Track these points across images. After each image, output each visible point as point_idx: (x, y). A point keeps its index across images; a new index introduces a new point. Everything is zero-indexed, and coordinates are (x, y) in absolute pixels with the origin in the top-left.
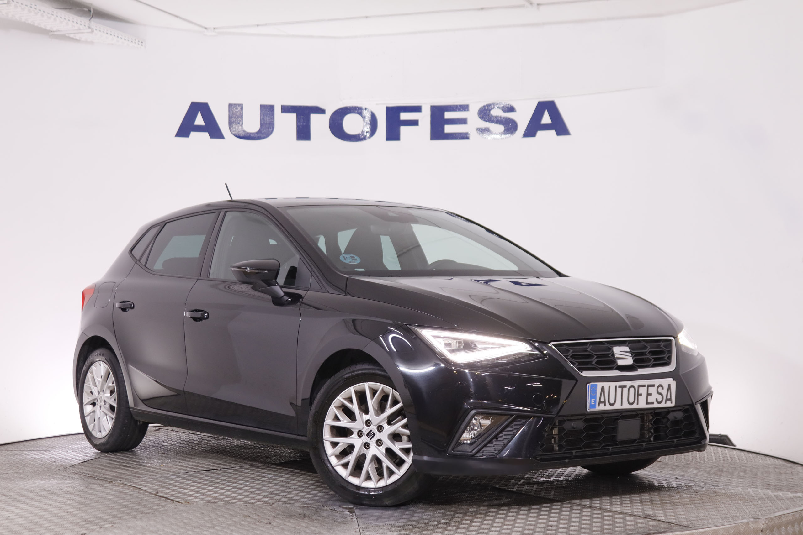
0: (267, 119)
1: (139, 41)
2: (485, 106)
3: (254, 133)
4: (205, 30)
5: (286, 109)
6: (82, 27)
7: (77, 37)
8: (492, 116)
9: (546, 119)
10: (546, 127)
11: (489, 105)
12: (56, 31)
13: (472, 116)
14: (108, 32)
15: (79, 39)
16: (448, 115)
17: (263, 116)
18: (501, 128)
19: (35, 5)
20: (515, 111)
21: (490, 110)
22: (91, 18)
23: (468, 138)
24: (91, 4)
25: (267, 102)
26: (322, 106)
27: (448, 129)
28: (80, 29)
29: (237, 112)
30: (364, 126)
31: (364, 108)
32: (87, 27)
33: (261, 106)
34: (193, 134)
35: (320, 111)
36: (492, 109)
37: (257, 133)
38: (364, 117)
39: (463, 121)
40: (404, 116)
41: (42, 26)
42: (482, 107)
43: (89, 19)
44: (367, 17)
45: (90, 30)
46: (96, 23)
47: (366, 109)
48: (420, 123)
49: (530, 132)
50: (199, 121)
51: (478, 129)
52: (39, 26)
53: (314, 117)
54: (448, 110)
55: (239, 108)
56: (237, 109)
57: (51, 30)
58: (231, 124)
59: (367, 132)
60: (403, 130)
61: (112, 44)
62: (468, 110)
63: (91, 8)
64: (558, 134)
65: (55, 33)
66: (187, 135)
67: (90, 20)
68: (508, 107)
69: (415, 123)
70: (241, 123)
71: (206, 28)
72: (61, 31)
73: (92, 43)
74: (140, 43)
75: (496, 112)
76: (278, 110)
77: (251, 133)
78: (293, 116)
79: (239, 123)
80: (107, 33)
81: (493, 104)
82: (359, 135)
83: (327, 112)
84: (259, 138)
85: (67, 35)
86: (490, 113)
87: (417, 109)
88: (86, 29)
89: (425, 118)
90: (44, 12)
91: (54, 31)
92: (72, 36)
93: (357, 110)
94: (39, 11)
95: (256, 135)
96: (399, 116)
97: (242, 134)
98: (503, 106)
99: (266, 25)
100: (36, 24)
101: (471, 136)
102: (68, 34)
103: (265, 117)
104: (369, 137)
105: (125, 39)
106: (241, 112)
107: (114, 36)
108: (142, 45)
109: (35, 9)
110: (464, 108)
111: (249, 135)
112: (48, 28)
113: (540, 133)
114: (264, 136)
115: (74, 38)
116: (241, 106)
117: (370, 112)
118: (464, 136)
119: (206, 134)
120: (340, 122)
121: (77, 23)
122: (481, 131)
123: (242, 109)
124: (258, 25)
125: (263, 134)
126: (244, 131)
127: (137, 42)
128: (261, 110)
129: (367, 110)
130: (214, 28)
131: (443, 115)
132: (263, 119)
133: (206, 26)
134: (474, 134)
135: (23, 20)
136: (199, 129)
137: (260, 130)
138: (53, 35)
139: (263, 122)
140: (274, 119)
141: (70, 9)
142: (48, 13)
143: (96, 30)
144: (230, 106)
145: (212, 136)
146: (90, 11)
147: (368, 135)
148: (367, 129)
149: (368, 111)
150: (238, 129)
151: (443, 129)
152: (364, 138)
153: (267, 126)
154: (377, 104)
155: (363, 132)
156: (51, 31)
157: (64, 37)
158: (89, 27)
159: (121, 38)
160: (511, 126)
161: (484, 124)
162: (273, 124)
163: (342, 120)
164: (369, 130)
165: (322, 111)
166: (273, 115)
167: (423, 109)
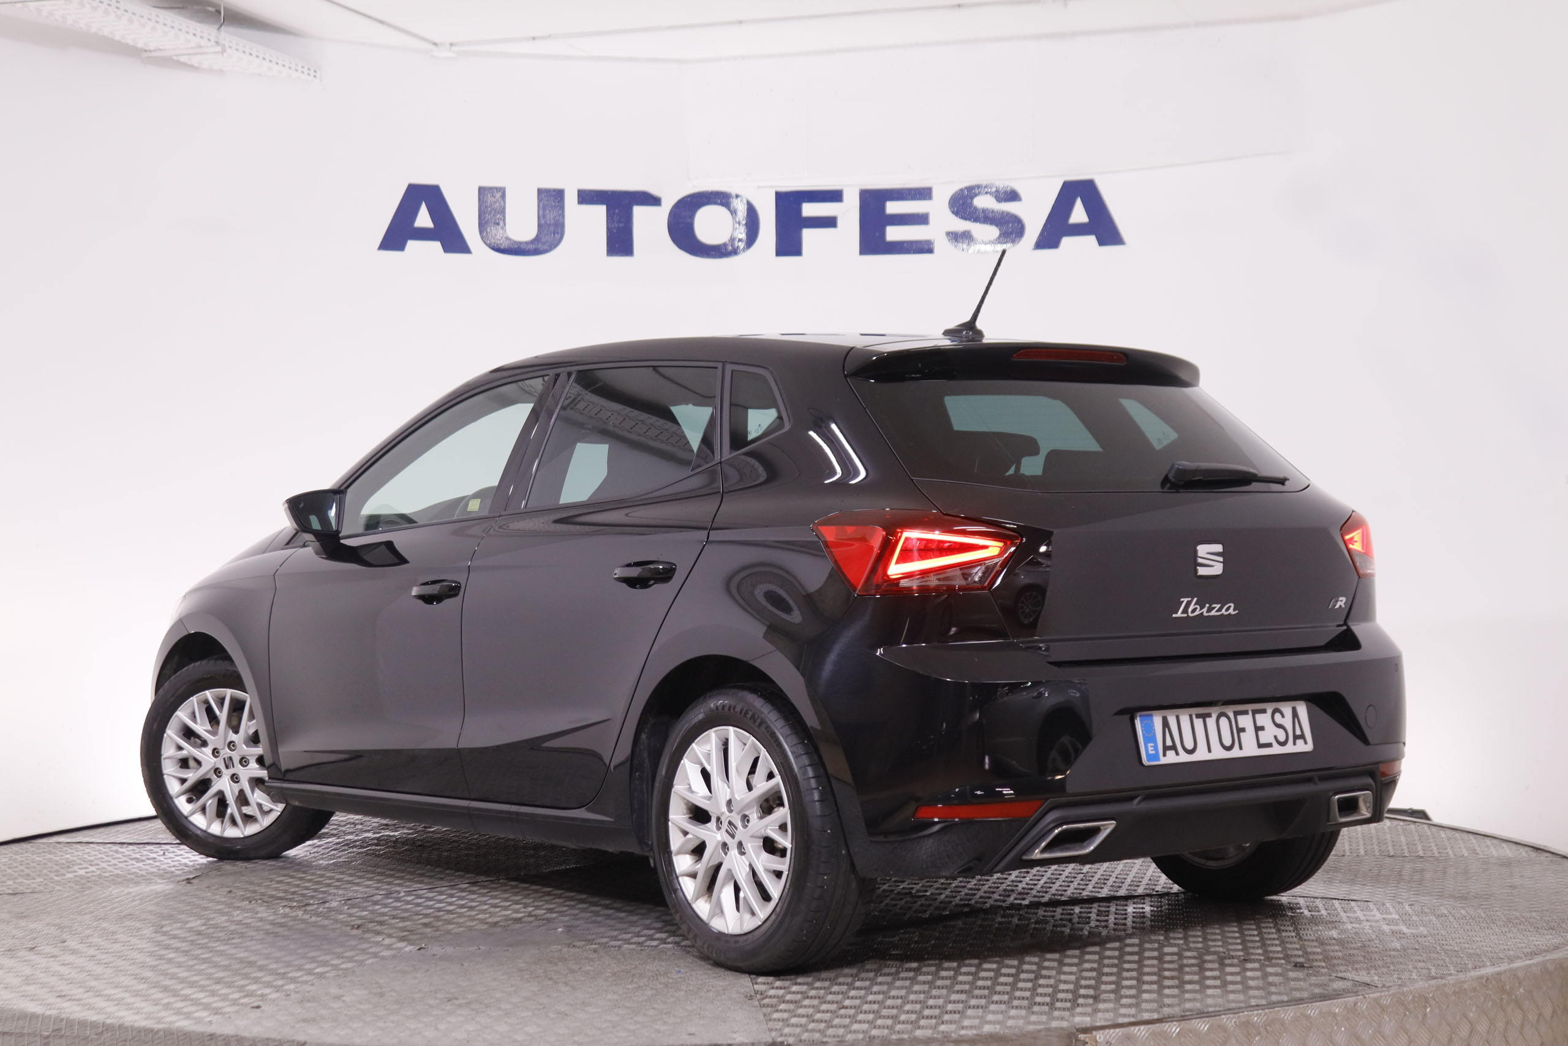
0: (551, 215)
1: (309, 69)
2: (962, 190)
3: (527, 243)
4: (434, 47)
5: (587, 197)
6: (203, 43)
7: (194, 61)
8: (976, 209)
9: (1079, 214)
10: (1079, 230)
11: (970, 189)
12: (155, 51)
13: (938, 209)
14: (252, 52)
15: (196, 65)
16: (893, 207)
17: (544, 210)
18: (993, 231)
19: (117, 2)
20: (1020, 200)
21: (972, 198)
22: (221, 26)
23: (930, 251)
25: (551, 183)
26: (654, 191)
27: (893, 233)
28: (200, 47)
29: (495, 202)
30: (734, 229)
31: (734, 194)
32: (213, 43)
33: (540, 192)
34: (411, 244)
35: (650, 200)
36: (976, 195)
37: (532, 242)
38: (734, 212)
39: (921, 219)
40: (809, 210)
41: (130, 40)
42: (956, 192)
43: (217, 27)
44: (741, 22)
45: (219, 49)
46: (229, 35)
47: (737, 196)
48: (839, 222)
49: (1049, 239)
50: (424, 219)
51: (948, 234)
52: (124, 41)
53: (639, 212)
54: (892, 199)
55: (498, 195)
56: (494, 197)
57: (146, 48)
58: (482, 226)
59: (740, 240)
60: (809, 236)
61: (259, 75)
62: (930, 198)
63: (220, 6)
64: (1102, 242)
65: (153, 54)
66: (401, 247)
67: (218, 29)
68: (1005, 192)
69: (830, 222)
70: (501, 224)
71: (435, 44)
72: (165, 50)
73: (221, 72)
74: (312, 72)
75: (983, 202)
76: (571, 199)
77: (521, 243)
78: (600, 211)
79: (498, 224)
80: (251, 54)
81: (978, 186)
82: (725, 245)
83: (663, 202)
84: (536, 252)
85: (174, 58)
86: (971, 203)
87: (835, 196)
88: (212, 46)
89: (848, 212)
90: (134, 14)
91: (150, 51)
92: (183, 59)
93: (721, 199)
94: (125, 13)
95: (531, 247)
96: (799, 210)
97: (505, 244)
98: (997, 191)
99: (549, 37)
100: (117, 38)
102: (177, 55)
103: (547, 212)
104: (744, 250)
105: (284, 66)
106: (502, 203)
107: (264, 59)
108: (315, 76)
109: (118, 8)
110: (923, 194)
111: (516, 246)
112: (140, 45)
114: (546, 247)
115: (189, 63)
116: (502, 191)
117: (745, 202)
118: (924, 248)
119: (436, 246)
120: (688, 221)
121: (195, 35)
122: (956, 237)
123: (503, 196)
124: (534, 39)
125: (544, 244)
126: (507, 238)
127: (306, 70)
128: (540, 200)
129: (739, 199)
130: (451, 45)
131: (883, 208)
132: (544, 216)
133: (436, 40)
134: (942, 244)
135: (94, 30)
136: (423, 235)
137: (537, 235)
138: (149, 57)
139: (543, 222)
140: (563, 217)
141: (183, 8)
142: (142, 17)
143: (230, 47)
144: (482, 191)
145: (447, 249)
146: (220, 13)
147: (742, 245)
148: (741, 233)
149: (741, 201)
150: (497, 235)
151: (883, 234)
152: (735, 252)
153: (552, 229)
154: (758, 187)
155: (732, 240)
156: (146, 51)
157: (169, 62)
158: (217, 43)
159: (277, 63)
160: (1011, 228)
161: (961, 225)
162: (562, 226)
163: (692, 217)
164: (743, 236)
165: (654, 201)
166: (562, 208)
167: (845, 196)
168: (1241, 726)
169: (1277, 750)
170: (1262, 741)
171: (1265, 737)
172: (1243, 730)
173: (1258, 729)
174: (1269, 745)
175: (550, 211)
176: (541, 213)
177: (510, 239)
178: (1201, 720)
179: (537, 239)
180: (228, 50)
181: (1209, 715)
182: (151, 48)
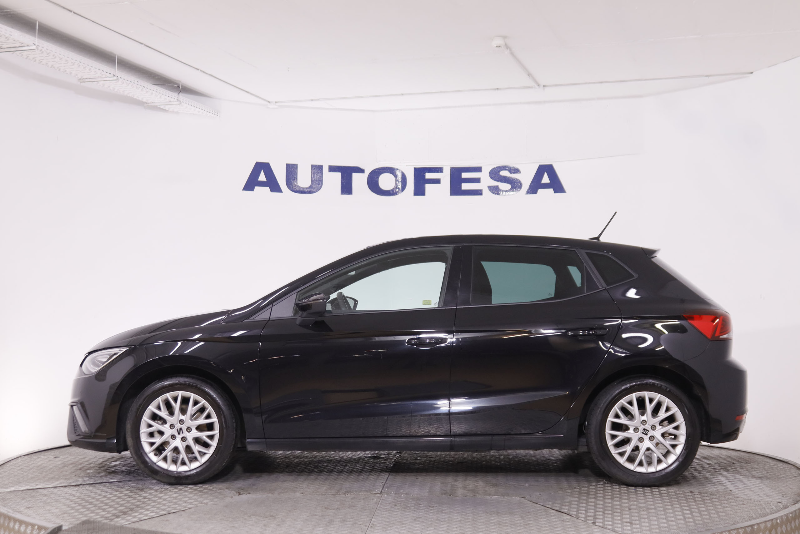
0: (317, 177)
2: (495, 168)
3: (306, 188)
4: (269, 104)
5: (333, 169)
6: (172, 100)
7: (167, 108)
8: (501, 176)
9: (546, 179)
10: (546, 186)
11: (499, 167)
13: (484, 176)
15: (167, 109)
16: (465, 175)
17: (314, 174)
18: (508, 186)
19: (138, 82)
20: (520, 173)
21: (499, 172)
22: (179, 93)
23: (481, 194)
24: (180, 81)
25: (317, 163)
26: (362, 167)
27: (465, 186)
28: (170, 102)
29: (293, 170)
30: (396, 184)
31: (396, 169)
32: (176, 100)
33: (312, 166)
34: (257, 188)
35: (360, 170)
36: (501, 170)
37: (309, 188)
38: (396, 176)
39: (477, 180)
40: (428, 176)
41: (140, 99)
42: (493, 169)
44: (402, 94)
45: (178, 103)
46: (183, 97)
47: (398, 169)
48: (441, 181)
49: (533, 190)
50: (262, 177)
51: (488, 187)
52: (138, 99)
53: (355, 176)
54: (465, 171)
55: (294, 168)
58: (287, 180)
59: (398, 188)
60: (428, 187)
61: (194, 114)
62: (481, 171)
63: (179, 84)
64: (556, 192)
65: (150, 105)
66: (252, 189)
68: (514, 169)
69: (437, 181)
70: (296, 180)
71: (269, 102)
72: (155, 103)
73: (177, 113)
74: (216, 114)
75: (504, 173)
76: (326, 169)
77: (304, 188)
78: (338, 175)
79: (294, 180)
81: (502, 166)
82: (392, 190)
83: (365, 171)
84: (310, 192)
85: (159, 106)
86: (499, 174)
87: (439, 170)
88: (176, 101)
89: (445, 177)
90: (144, 87)
91: (148, 103)
92: (162, 107)
93: (391, 170)
94: (140, 87)
95: (309, 190)
96: (424, 176)
97: (297, 189)
98: (510, 168)
99: (319, 100)
100: (135, 97)
101: (484, 193)
102: (159, 105)
103: (315, 175)
104: (400, 192)
105: (204, 110)
106: (296, 171)
107: (197, 107)
109: (137, 84)
110: (479, 169)
111: (302, 190)
112: (144, 101)
113: (540, 191)
114: (314, 190)
115: (164, 108)
116: (296, 166)
117: (401, 172)
118: (478, 193)
119: (268, 189)
120: (377, 180)
121: (168, 96)
122: (493, 189)
123: (297, 168)
124: (312, 100)
127: (214, 112)
128: (312, 170)
130: (276, 102)
131: (461, 175)
132: (314, 177)
133: (269, 100)
134: (486, 192)
136: (262, 184)
137: (311, 185)
138: (148, 106)
139: (313, 179)
140: (322, 177)
141: (164, 85)
142: (147, 88)
143: (183, 102)
144: (288, 165)
145: (272, 190)
146: (179, 87)
147: (399, 190)
148: (399, 185)
149: (399, 171)
150: (294, 184)
151: (461, 187)
152: (397, 193)
153: (317, 182)
154: (407, 166)
155: (395, 188)
156: (146, 103)
157: (156, 108)
158: (178, 100)
159: (202, 109)
160: (515, 185)
161: (494, 183)
162: (322, 181)
163: (378, 178)
164: (400, 187)
165: (361, 171)
166: (322, 173)
167: (444, 170)
177: (299, 187)
179: (311, 187)
182: (149, 102)
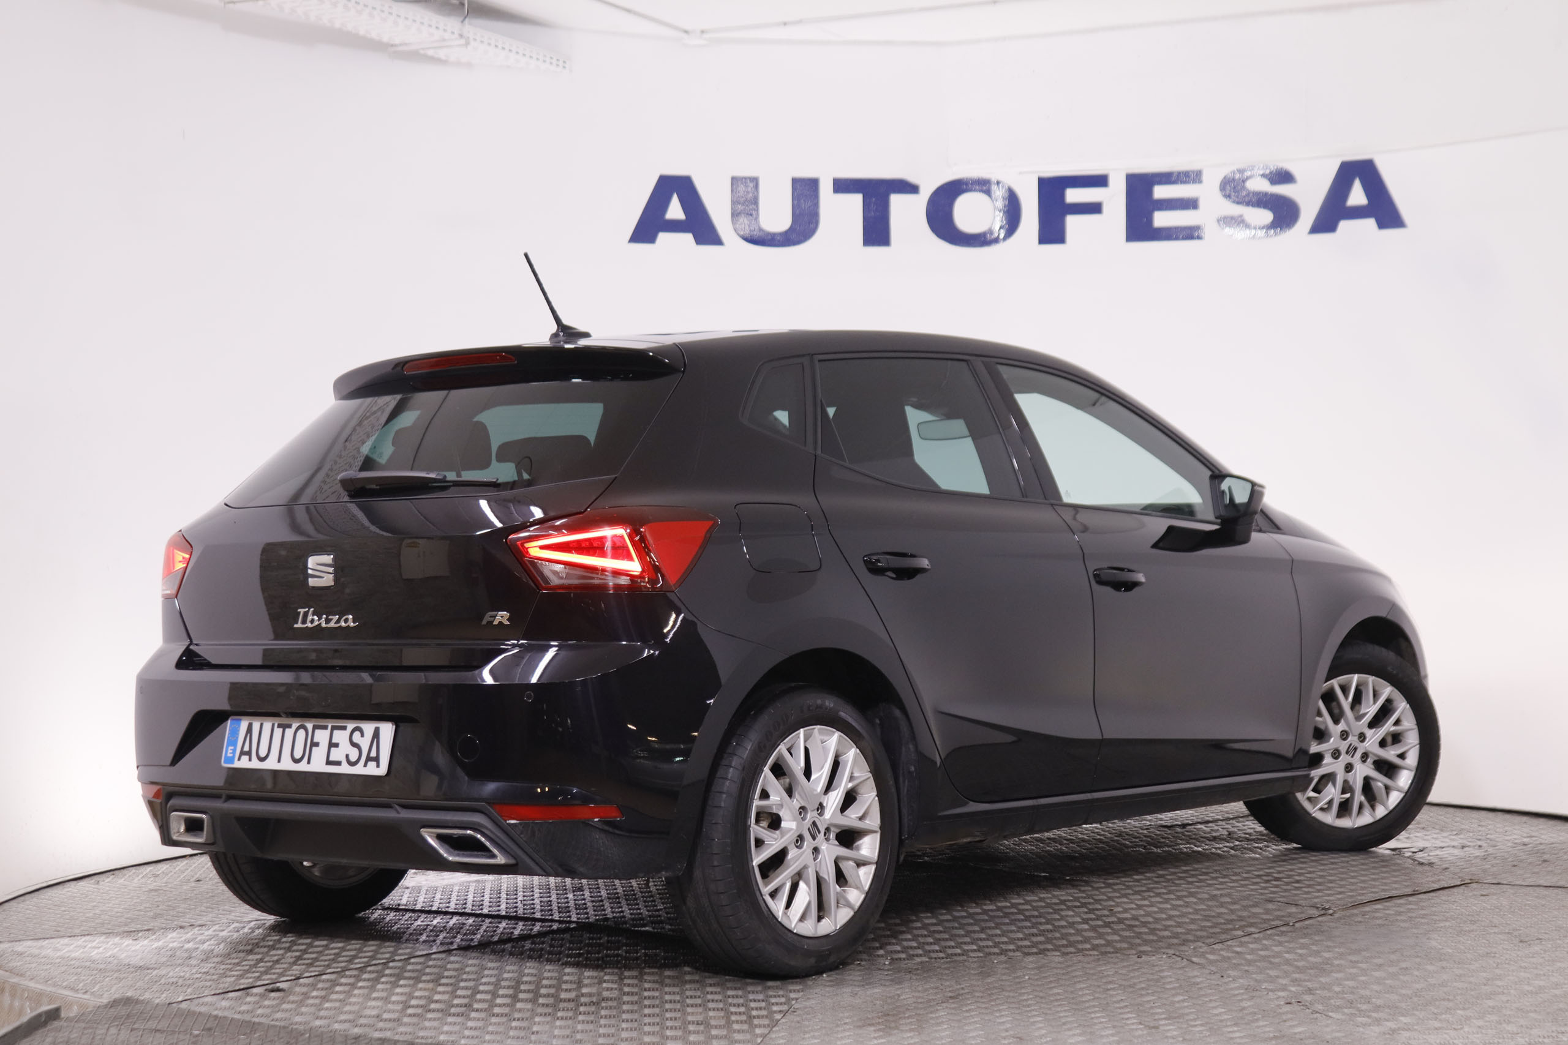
0: (805, 205)
1: (558, 60)
2: (1234, 173)
3: (780, 234)
4: (685, 36)
5: (842, 186)
6: (447, 36)
7: (441, 54)
8: (1248, 193)
9: (1357, 196)
10: (1357, 213)
11: (1242, 171)
12: (401, 45)
13: (1208, 192)
14: (497, 44)
15: (444, 58)
16: (1160, 192)
17: (799, 200)
18: (1267, 216)
20: (1295, 182)
21: (1244, 181)
22: (466, 17)
23: (1199, 237)
25: (806, 172)
26: (912, 179)
27: (1162, 219)
28: (444, 40)
29: (748, 192)
30: (994, 217)
31: (994, 179)
32: (457, 36)
33: (794, 181)
34: (662, 237)
35: (907, 187)
36: (1248, 178)
37: (786, 232)
38: (993, 199)
39: (1190, 204)
40: (1073, 195)
41: (374, 35)
42: (1227, 175)
43: (461, 19)
45: (463, 41)
46: (473, 27)
47: (998, 183)
48: (1105, 208)
49: (1326, 223)
50: (675, 211)
51: (1219, 219)
52: (369, 36)
53: (897, 201)
54: (1160, 183)
55: (751, 185)
56: (748, 187)
57: (392, 42)
58: (735, 215)
59: (1000, 229)
60: (1073, 223)
61: (505, 67)
62: (1200, 182)
64: (1381, 225)
65: (400, 48)
66: (651, 239)
67: (462, 22)
68: (1279, 174)
69: (1095, 208)
70: (755, 214)
71: (686, 32)
72: (410, 44)
74: (561, 63)
75: (1256, 185)
76: (826, 189)
77: (774, 234)
79: (751, 214)
80: (496, 46)
81: (1251, 169)
82: (984, 233)
83: (922, 189)
84: (791, 243)
85: (422, 52)
86: (1243, 186)
87: (1100, 181)
88: (456, 39)
89: (1114, 197)
91: (396, 45)
92: (430, 53)
93: (983, 186)
95: (784, 237)
96: (1062, 196)
97: (759, 236)
98: (1270, 172)
99: (801, 21)
100: (362, 33)
102: (423, 49)
103: (802, 201)
104: (1005, 239)
105: (531, 57)
106: (756, 193)
107: (510, 51)
108: (564, 67)
110: (1193, 177)
111: (770, 237)
112: (385, 39)
113: (1343, 225)
114: (800, 238)
115: (436, 56)
116: (755, 181)
117: (1006, 187)
118: (1192, 234)
119: (688, 238)
120: (948, 209)
121: (437, 28)
122: (1229, 221)
123: (757, 186)
124: (785, 24)
125: (798, 234)
126: (761, 230)
127: (554, 61)
128: (794, 189)
129: (1000, 185)
130: (703, 32)
131: (1151, 192)
132: (799, 206)
133: (687, 27)
134: (1210, 230)
135: (337, 25)
136: (675, 226)
137: (791, 226)
138: (394, 52)
139: (797, 212)
140: (818, 206)
143: (474, 39)
144: (735, 180)
145: (700, 240)
147: (1002, 234)
148: (1001, 222)
149: (1002, 187)
150: (750, 226)
151: (1150, 221)
152: (996, 240)
153: (806, 218)
154: (1021, 174)
155: (992, 229)
156: (392, 46)
157: (415, 56)
158: (461, 36)
159: (524, 55)
160: (1283, 212)
161: (1233, 209)
162: (817, 214)
163: (952, 205)
164: (1004, 224)
165: (912, 189)
166: (817, 198)
167: (1111, 181)
168: (315, 740)
169: (345, 769)
170: (331, 759)
171: (337, 755)
172: (317, 744)
173: (332, 745)
174: (338, 763)
175: (804, 200)
176: (796, 202)
177: (764, 230)
178: (281, 730)
179: (791, 230)
180: (472, 43)
181: (290, 726)
182: (397, 42)
